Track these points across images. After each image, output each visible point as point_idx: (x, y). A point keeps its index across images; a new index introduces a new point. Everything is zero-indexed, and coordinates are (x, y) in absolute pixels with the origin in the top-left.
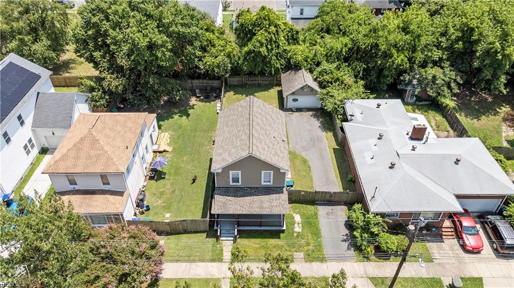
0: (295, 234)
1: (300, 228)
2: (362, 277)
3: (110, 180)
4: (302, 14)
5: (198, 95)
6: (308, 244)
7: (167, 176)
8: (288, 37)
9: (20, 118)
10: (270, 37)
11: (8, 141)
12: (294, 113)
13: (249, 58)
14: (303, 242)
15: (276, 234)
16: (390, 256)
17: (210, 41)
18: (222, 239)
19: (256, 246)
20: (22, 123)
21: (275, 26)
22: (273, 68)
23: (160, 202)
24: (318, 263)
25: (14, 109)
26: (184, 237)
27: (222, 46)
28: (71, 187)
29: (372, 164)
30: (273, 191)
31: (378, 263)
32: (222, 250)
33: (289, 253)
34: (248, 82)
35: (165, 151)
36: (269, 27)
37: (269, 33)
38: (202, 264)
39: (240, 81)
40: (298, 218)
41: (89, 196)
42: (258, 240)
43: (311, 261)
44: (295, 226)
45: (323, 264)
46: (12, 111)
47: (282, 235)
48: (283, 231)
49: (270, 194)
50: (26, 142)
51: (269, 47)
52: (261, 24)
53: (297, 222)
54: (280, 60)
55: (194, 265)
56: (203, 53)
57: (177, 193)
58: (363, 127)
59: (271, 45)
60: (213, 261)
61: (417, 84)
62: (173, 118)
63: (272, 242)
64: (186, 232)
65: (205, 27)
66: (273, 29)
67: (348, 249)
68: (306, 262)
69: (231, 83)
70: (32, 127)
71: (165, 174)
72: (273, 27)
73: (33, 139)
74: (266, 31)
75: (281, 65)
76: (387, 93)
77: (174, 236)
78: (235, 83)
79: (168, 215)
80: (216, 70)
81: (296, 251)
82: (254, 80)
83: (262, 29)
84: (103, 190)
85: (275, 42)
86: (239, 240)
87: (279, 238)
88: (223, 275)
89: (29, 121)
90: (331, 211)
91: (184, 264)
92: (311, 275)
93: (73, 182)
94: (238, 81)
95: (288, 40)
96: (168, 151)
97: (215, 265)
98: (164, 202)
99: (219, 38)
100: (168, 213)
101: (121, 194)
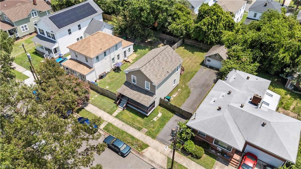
0: (152, 121)
1: (157, 119)
2: (165, 155)
3: (89, 60)
4: (255, 16)
5: (165, 43)
6: (154, 128)
7: (121, 72)
8: (226, 25)
9: (79, 26)
10: (211, 21)
11: (70, 33)
12: (207, 68)
13: (196, 31)
14: (152, 126)
15: (143, 116)
16: (189, 155)
17: (178, 16)
18: (119, 106)
19: (130, 116)
20: (80, 29)
21: (217, 16)
22: (209, 40)
23: (109, 81)
24: (150, 138)
25: (78, 21)
26: (106, 98)
27: (184, 20)
28: (76, 58)
29: (211, 104)
30: (149, 94)
31: (179, 154)
32: (115, 111)
33: (141, 127)
34: (196, 45)
35: (129, 62)
36: (213, 16)
37: (212, 19)
38: (103, 112)
39: (191, 43)
40: (160, 115)
41: (79, 64)
42: (133, 115)
43: (148, 135)
44: (155, 117)
45: (152, 139)
46: (76, 22)
47: (145, 118)
48: (147, 117)
49: (147, 94)
50: (79, 37)
51: (210, 27)
52: (209, 13)
53: (158, 116)
54: (216, 37)
55: (100, 110)
56: (173, 21)
57: (118, 80)
58: (227, 85)
59: (211, 26)
60: (108, 113)
61: (296, 78)
62: (146, 49)
63: (139, 118)
64: (108, 97)
65: (179, 8)
66: (215, 17)
67: (171, 140)
68: (145, 134)
69: (187, 43)
70: (84, 32)
71: (121, 71)
72: (215, 16)
73: (83, 37)
74: (211, 17)
75: (216, 40)
76: (276, 78)
77: (102, 96)
78: (189, 43)
79: (107, 87)
80: (175, 32)
81: (145, 128)
82: (199, 45)
83: (208, 16)
84: (85, 64)
85: (215, 25)
86: (125, 110)
87: (143, 118)
88: (107, 120)
89: (84, 29)
90: (179, 120)
91: (97, 108)
92: (142, 141)
93: (76, 56)
94: (190, 43)
95: (225, 27)
96: (130, 62)
97: (108, 114)
98: (110, 82)
99: (184, 15)
100: (108, 86)
101: (90, 68)
